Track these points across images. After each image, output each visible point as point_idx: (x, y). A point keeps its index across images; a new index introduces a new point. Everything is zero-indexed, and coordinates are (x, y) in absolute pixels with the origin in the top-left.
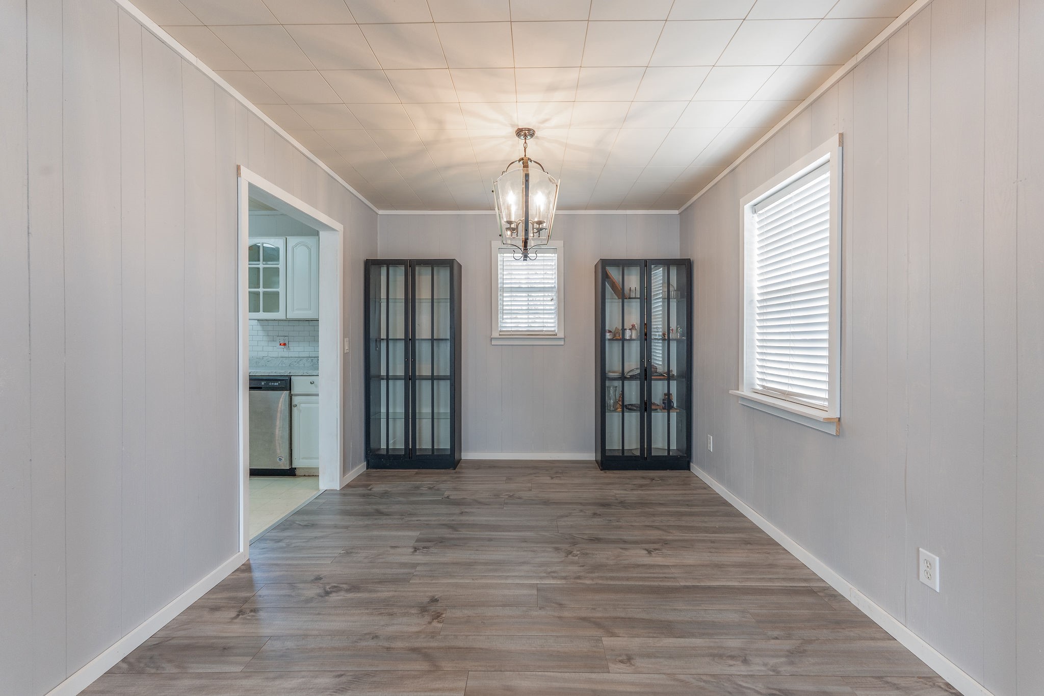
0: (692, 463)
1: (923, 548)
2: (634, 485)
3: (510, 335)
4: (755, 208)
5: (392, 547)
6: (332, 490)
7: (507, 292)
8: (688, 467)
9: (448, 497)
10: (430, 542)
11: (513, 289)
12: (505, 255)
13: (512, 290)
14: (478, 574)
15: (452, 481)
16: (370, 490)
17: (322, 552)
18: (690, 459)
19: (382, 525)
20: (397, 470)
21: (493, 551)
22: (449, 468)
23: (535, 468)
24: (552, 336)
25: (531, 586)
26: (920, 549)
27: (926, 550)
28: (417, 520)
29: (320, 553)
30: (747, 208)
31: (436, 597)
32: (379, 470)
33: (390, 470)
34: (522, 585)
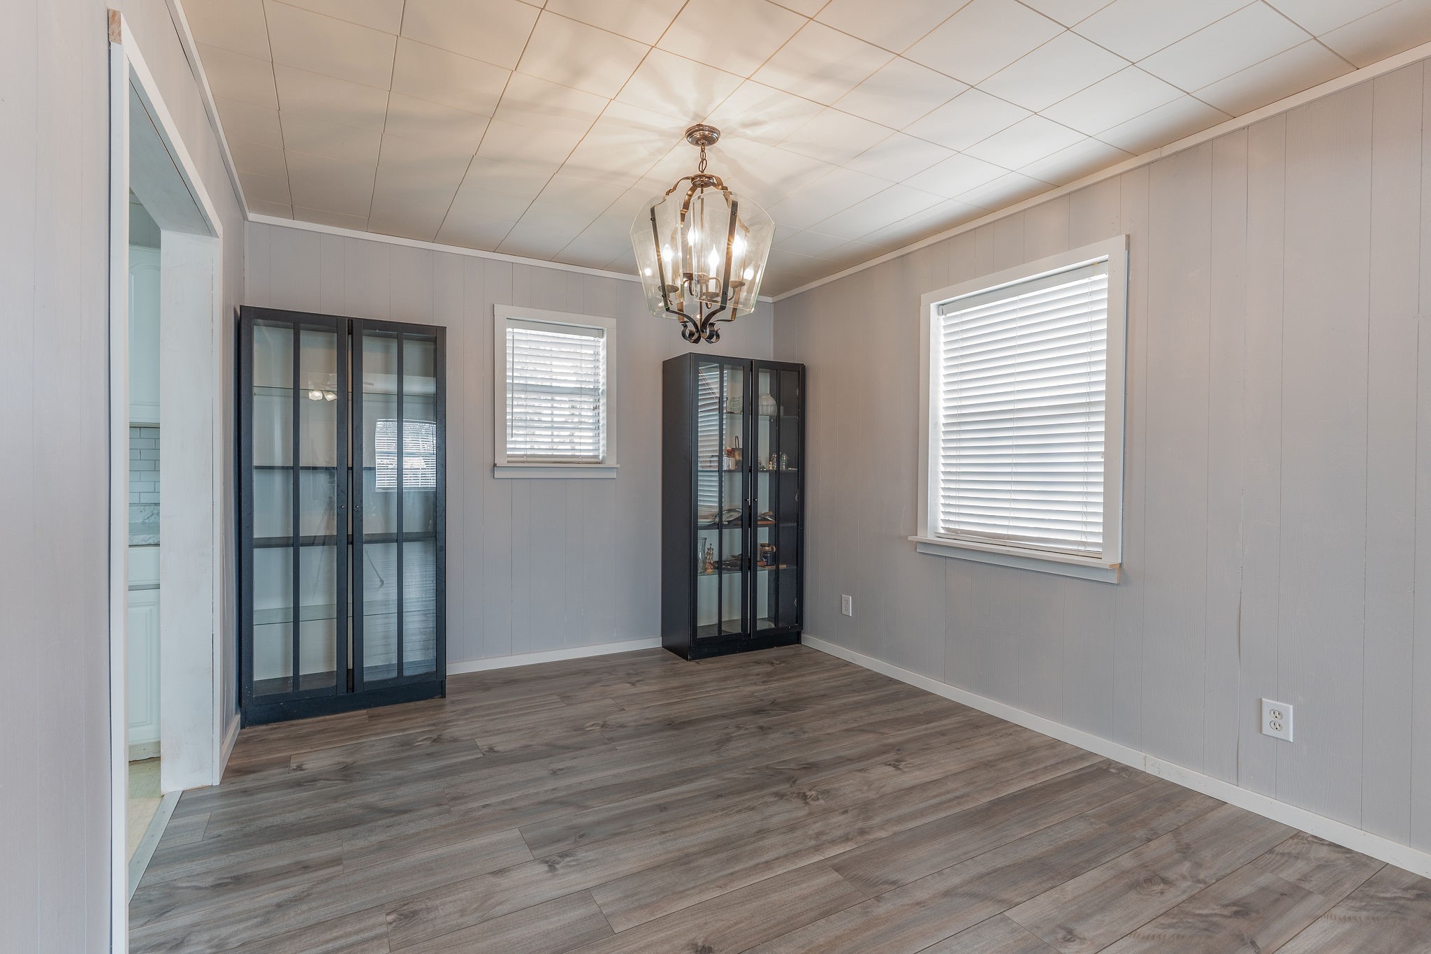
0: (804, 633)
1: (1265, 698)
2: (758, 675)
3: (524, 462)
4: (943, 309)
5: (494, 873)
6: (199, 789)
7: (518, 391)
8: (798, 640)
9: (491, 749)
10: (559, 841)
11: (529, 389)
12: (516, 330)
13: (526, 388)
14: (718, 875)
15: (466, 719)
16: (300, 768)
17: (335, 934)
18: (802, 629)
19: (417, 834)
20: (322, 718)
21: (689, 826)
22: (432, 697)
23: (586, 672)
24: (594, 463)
25: (821, 867)
26: (1263, 699)
27: (1272, 699)
28: (484, 807)
29: (336, 939)
30: (933, 306)
31: (700, 944)
32: (274, 725)
33: (301, 721)
34: (805, 872)
